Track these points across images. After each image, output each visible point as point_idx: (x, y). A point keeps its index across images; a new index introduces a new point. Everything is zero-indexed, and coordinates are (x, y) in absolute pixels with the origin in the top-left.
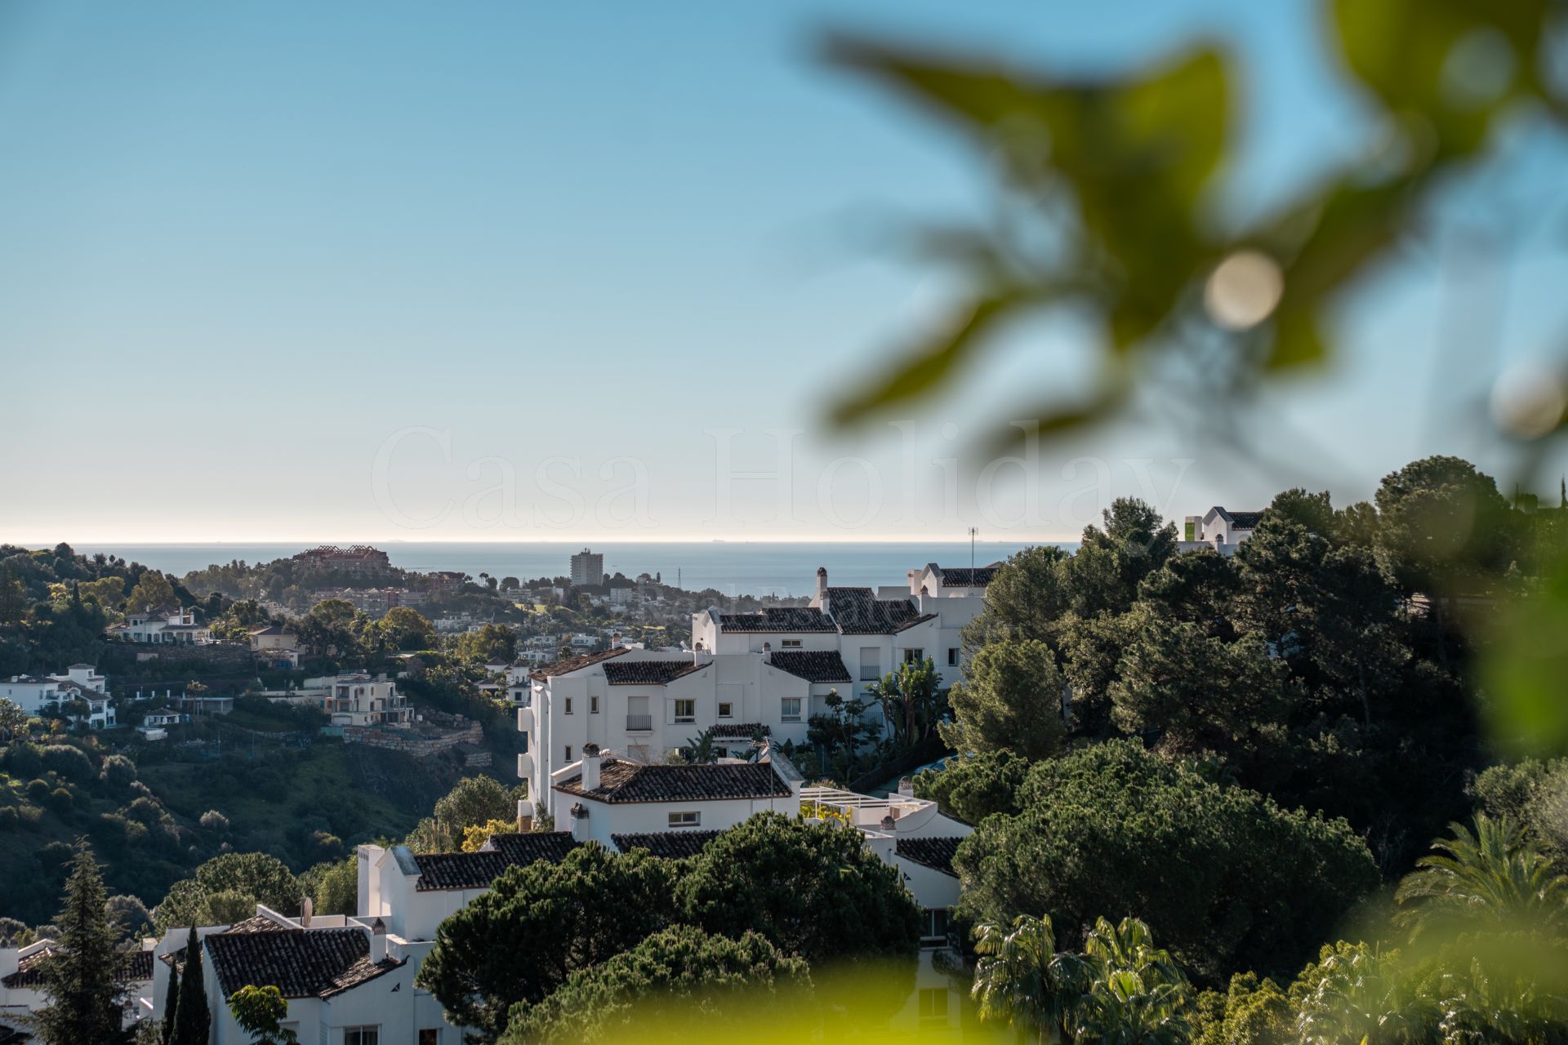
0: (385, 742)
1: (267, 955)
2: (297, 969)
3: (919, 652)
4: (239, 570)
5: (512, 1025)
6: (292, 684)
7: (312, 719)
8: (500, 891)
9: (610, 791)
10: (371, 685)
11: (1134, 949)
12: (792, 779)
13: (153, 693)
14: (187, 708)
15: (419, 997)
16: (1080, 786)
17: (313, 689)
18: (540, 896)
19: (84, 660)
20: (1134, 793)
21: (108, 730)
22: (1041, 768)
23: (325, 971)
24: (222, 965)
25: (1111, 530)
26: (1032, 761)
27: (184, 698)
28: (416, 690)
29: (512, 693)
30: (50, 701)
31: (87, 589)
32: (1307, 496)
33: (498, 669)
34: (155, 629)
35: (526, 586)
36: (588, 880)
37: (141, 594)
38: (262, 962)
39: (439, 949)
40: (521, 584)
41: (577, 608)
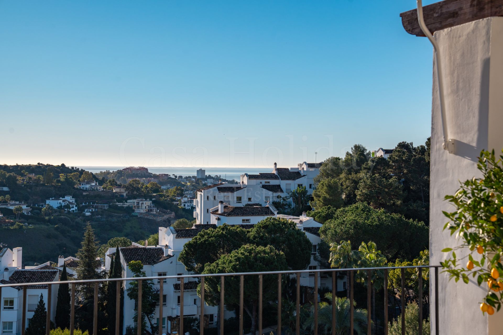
0: (149, 217)
1: (137, 254)
2: (145, 258)
3: (302, 185)
4: (108, 173)
5: (205, 269)
6: (124, 201)
7: (130, 210)
8: (200, 236)
9: (227, 213)
10: (145, 202)
11: (372, 250)
12: (275, 211)
13: (87, 203)
14: (96, 207)
15: (177, 265)
16: (352, 213)
17: (130, 203)
18: (211, 237)
19: (69, 194)
20: (367, 214)
21: (76, 213)
22: (340, 210)
23: (152, 258)
24: (125, 256)
25: (353, 153)
26: (337, 209)
27: (95, 205)
28: (157, 203)
29: (183, 204)
30: (60, 205)
31: (69, 176)
32: (407, 143)
33: (179, 198)
34: (88, 186)
35: (185, 178)
36: (224, 233)
37: (84, 177)
38: (136, 255)
39: (184, 251)
40: (183, 178)
41: (199, 184)
